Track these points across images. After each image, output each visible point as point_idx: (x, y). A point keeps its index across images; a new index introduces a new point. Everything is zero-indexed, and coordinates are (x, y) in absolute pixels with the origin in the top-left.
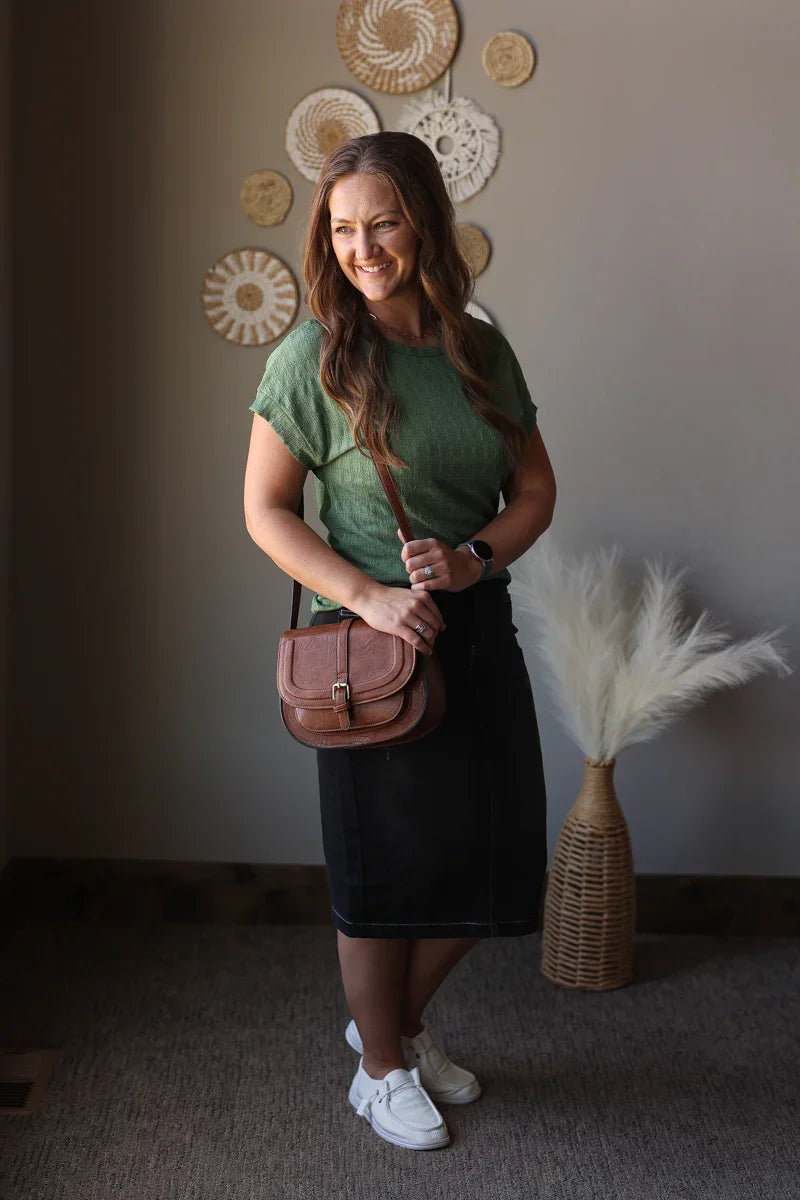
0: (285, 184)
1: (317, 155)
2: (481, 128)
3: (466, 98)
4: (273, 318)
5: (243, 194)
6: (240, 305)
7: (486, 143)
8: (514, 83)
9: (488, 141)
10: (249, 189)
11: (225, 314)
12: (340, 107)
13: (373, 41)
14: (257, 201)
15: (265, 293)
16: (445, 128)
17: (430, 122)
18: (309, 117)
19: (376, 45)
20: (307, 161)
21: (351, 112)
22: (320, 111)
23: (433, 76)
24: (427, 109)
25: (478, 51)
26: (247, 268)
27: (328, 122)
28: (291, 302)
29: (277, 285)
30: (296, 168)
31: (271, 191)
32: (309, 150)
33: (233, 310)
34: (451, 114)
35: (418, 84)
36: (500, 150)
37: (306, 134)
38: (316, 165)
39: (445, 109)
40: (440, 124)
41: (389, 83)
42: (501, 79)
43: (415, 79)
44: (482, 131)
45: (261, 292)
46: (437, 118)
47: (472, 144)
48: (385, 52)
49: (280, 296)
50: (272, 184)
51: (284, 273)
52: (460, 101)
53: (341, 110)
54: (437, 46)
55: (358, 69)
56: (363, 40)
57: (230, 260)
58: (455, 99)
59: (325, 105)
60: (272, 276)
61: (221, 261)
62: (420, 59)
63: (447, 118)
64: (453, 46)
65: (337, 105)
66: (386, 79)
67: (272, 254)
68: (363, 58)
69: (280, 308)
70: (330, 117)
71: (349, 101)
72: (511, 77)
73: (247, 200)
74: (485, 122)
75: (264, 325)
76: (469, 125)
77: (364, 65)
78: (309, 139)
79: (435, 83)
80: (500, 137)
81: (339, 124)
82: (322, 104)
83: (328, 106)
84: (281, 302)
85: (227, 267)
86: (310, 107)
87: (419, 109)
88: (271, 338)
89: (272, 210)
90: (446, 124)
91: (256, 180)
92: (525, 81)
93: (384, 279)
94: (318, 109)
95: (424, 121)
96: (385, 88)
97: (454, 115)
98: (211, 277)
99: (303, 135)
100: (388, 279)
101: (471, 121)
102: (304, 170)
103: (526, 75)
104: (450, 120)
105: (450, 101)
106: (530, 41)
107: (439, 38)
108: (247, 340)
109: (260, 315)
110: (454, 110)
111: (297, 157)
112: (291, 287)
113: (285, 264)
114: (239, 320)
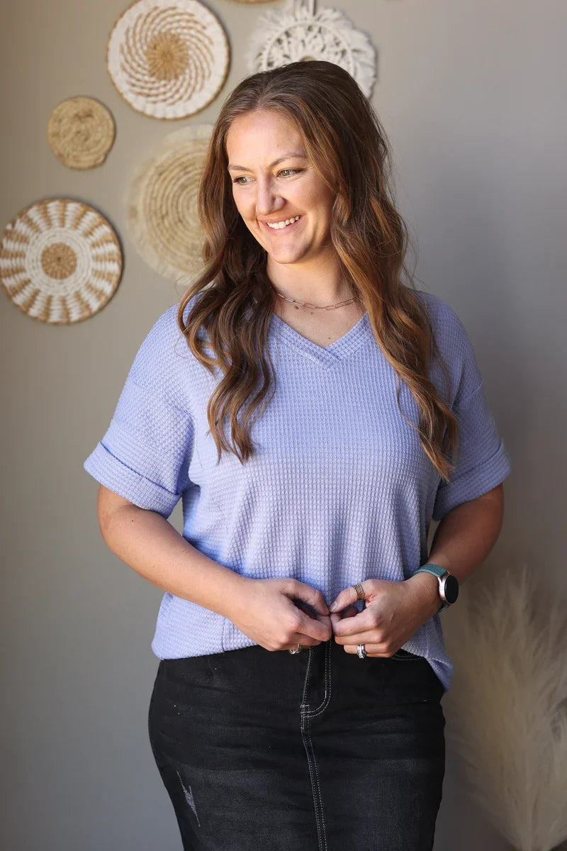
0: (107, 116)
1: (147, 78)
2: (353, 47)
3: (335, 10)
4: (90, 287)
5: (52, 128)
6: (47, 273)
7: (358, 65)
9: (362, 64)
10: (59, 120)
11: (27, 282)
12: (177, 18)
14: (70, 136)
15: (79, 255)
16: (309, 47)
17: (291, 39)
18: (138, 30)
20: (134, 85)
21: (191, 24)
22: (152, 22)
24: (286, 23)
26: (56, 223)
27: (162, 36)
28: (114, 268)
29: (94, 245)
30: (120, 95)
31: (90, 123)
32: (137, 72)
33: (37, 276)
34: (316, 30)
37: (133, 51)
38: (146, 91)
39: (309, 22)
40: (303, 41)
44: (354, 51)
45: (73, 254)
46: (300, 33)
49: (97, 258)
50: (89, 115)
51: (105, 229)
52: (327, 13)
53: (179, 21)
57: (34, 213)
58: (320, 11)
59: (158, 15)
60: (88, 234)
61: (22, 214)
63: (312, 34)
65: (173, 16)
67: (89, 206)
69: (99, 274)
70: (163, 30)
71: (189, 11)
73: (56, 135)
74: (358, 40)
75: (78, 296)
76: (337, 44)
78: (137, 58)
80: (376, 59)
81: (176, 39)
82: (154, 14)
83: (163, 15)
84: (100, 267)
85: (30, 222)
86: (140, 17)
87: (276, 22)
88: (87, 313)
89: (88, 149)
90: (310, 42)
91: (69, 109)
94: (149, 19)
95: (284, 38)
97: (320, 31)
98: (8, 234)
99: (130, 52)
100: (296, 237)
101: (340, 38)
102: (130, 97)
104: (315, 37)
105: (314, 13)
108: (55, 317)
109: (72, 284)
110: (319, 24)
111: (121, 80)
112: (113, 248)
113: (106, 219)
114: (45, 291)
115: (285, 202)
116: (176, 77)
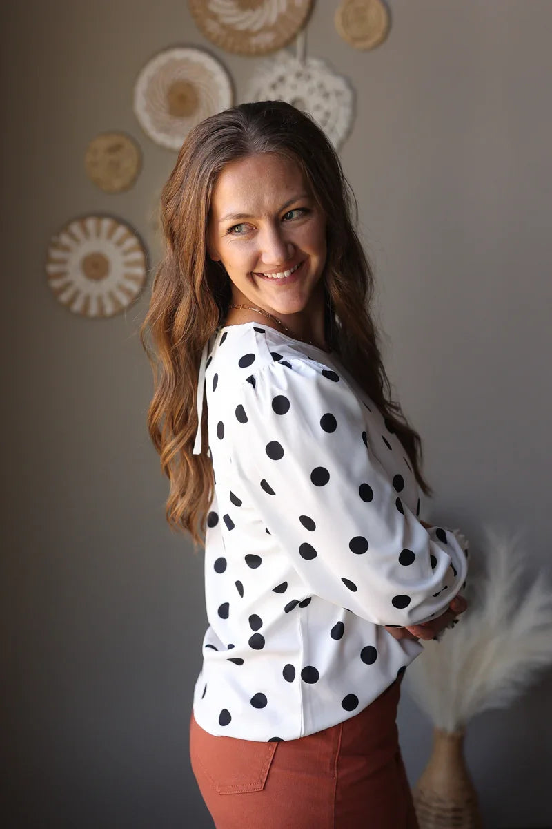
0: (133, 148)
1: (166, 116)
2: (334, 90)
3: (320, 59)
4: (121, 288)
5: (89, 158)
6: (86, 275)
7: (340, 105)
8: (370, 43)
10: (96, 153)
11: (68, 285)
12: (191, 68)
14: (104, 166)
15: (112, 262)
16: (300, 90)
17: (283, 84)
18: (159, 78)
19: (228, 4)
20: (156, 124)
21: (202, 73)
22: (171, 71)
23: (286, 35)
24: (279, 70)
25: (333, 15)
26: (93, 236)
27: (178, 84)
28: (140, 271)
29: (126, 253)
30: (144, 131)
31: (119, 154)
32: (159, 111)
33: (78, 279)
34: (304, 76)
35: (271, 45)
36: (354, 112)
38: (165, 128)
39: (299, 70)
40: (294, 86)
41: (241, 43)
42: (355, 39)
43: (268, 39)
44: (336, 93)
45: (107, 260)
46: (291, 79)
47: (325, 107)
48: (237, 11)
49: (127, 264)
50: (119, 148)
51: (133, 240)
52: (314, 63)
53: (192, 70)
54: (291, 6)
55: (210, 29)
57: (75, 228)
58: (309, 61)
59: (175, 66)
60: (119, 244)
61: (65, 228)
62: (273, 18)
63: (301, 80)
64: (306, 6)
65: (188, 66)
66: (238, 40)
67: (119, 221)
68: (215, 17)
69: (129, 277)
70: (180, 78)
71: (200, 61)
72: (365, 38)
73: (94, 164)
74: (339, 84)
75: (111, 295)
76: (322, 88)
77: (215, 24)
79: (288, 44)
80: (354, 99)
81: (190, 86)
82: (172, 65)
84: (128, 271)
85: (72, 236)
86: (160, 68)
87: (272, 71)
88: (118, 309)
89: (119, 174)
90: (300, 86)
91: (102, 144)
92: (379, 43)
93: (297, 284)
94: (169, 70)
95: (278, 83)
96: (237, 48)
97: (308, 77)
98: (56, 246)
99: (154, 95)
100: (302, 283)
101: (324, 83)
102: (153, 133)
103: (377, 36)
104: (304, 82)
105: (303, 62)
106: (385, 3)
108: (93, 312)
109: (108, 284)
110: (308, 71)
111: (146, 120)
112: (138, 256)
113: (133, 231)
114: (85, 291)
115: (297, 249)
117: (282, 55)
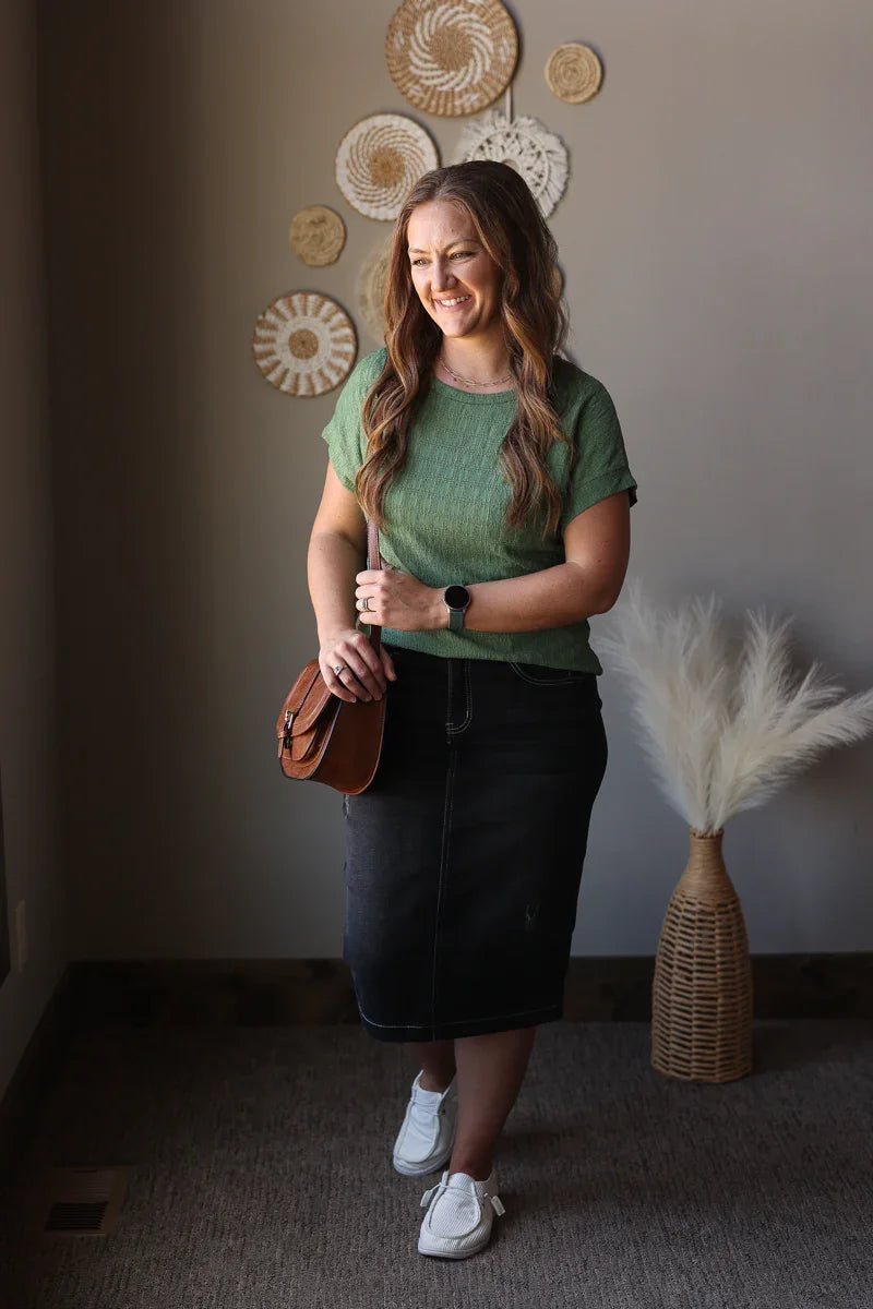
0: (338, 220)
1: (370, 187)
2: (547, 149)
3: (529, 118)
4: (331, 365)
5: (292, 233)
6: (293, 353)
7: (552, 164)
8: (580, 98)
9: (556, 163)
10: (299, 227)
11: (278, 363)
12: (393, 134)
13: (426, 61)
14: (308, 240)
15: (320, 339)
16: (508, 151)
17: (491, 146)
18: (360, 147)
19: (429, 65)
20: (359, 194)
21: (405, 139)
22: (372, 139)
23: (493, 95)
24: (487, 131)
25: (540, 67)
26: (299, 312)
27: (380, 152)
28: (350, 348)
29: (333, 329)
30: (348, 203)
31: (324, 227)
32: (362, 183)
33: (287, 358)
34: (513, 136)
35: (477, 105)
36: (569, 172)
37: (357, 165)
38: (369, 198)
39: (507, 130)
40: (503, 147)
41: (445, 105)
43: (473, 99)
44: (549, 152)
45: (315, 337)
46: (499, 140)
47: (538, 167)
48: (439, 73)
49: (335, 341)
50: (323, 220)
51: (340, 316)
52: (523, 121)
53: (394, 137)
54: (496, 63)
55: (411, 92)
56: (415, 60)
57: (280, 305)
58: (517, 119)
59: (376, 133)
60: (327, 320)
61: (271, 307)
62: (478, 78)
63: (509, 140)
64: (512, 61)
65: (390, 132)
66: (442, 102)
67: (326, 297)
68: (416, 80)
69: (338, 354)
70: (382, 146)
71: (403, 127)
72: (576, 93)
73: (297, 238)
74: (551, 142)
75: (321, 373)
76: (533, 147)
77: (417, 87)
78: (361, 170)
79: (494, 103)
80: (568, 157)
81: (393, 152)
82: (373, 132)
83: (380, 133)
84: (338, 348)
85: (277, 313)
86: (361, 135)
87: (479, 132)
88: (328, 387)
89: (323, 250)
90: (509, 147)
91: (306, 217)
92: (594, 95)
94: (369, 138)
95: (485, 145)
96: (441, 111)
97: (517, 137)
98: (260, 324)
99: (354, 166)
100: (465, 313)
101: (535, 142)
102: (356, 204)
103: (594, 89)
104: (513, 142)
105: (511, 122)
106: (595, 52)
107: (497, 54)
108: (302, 391)
109: (315, 364)
110: (517, 130)
111: (348, 191)
112: (348, 331)
113: (341, 307)
114: (294, 369)
115: (457, 281)
116: (395, 184)
117: (488, 115)
